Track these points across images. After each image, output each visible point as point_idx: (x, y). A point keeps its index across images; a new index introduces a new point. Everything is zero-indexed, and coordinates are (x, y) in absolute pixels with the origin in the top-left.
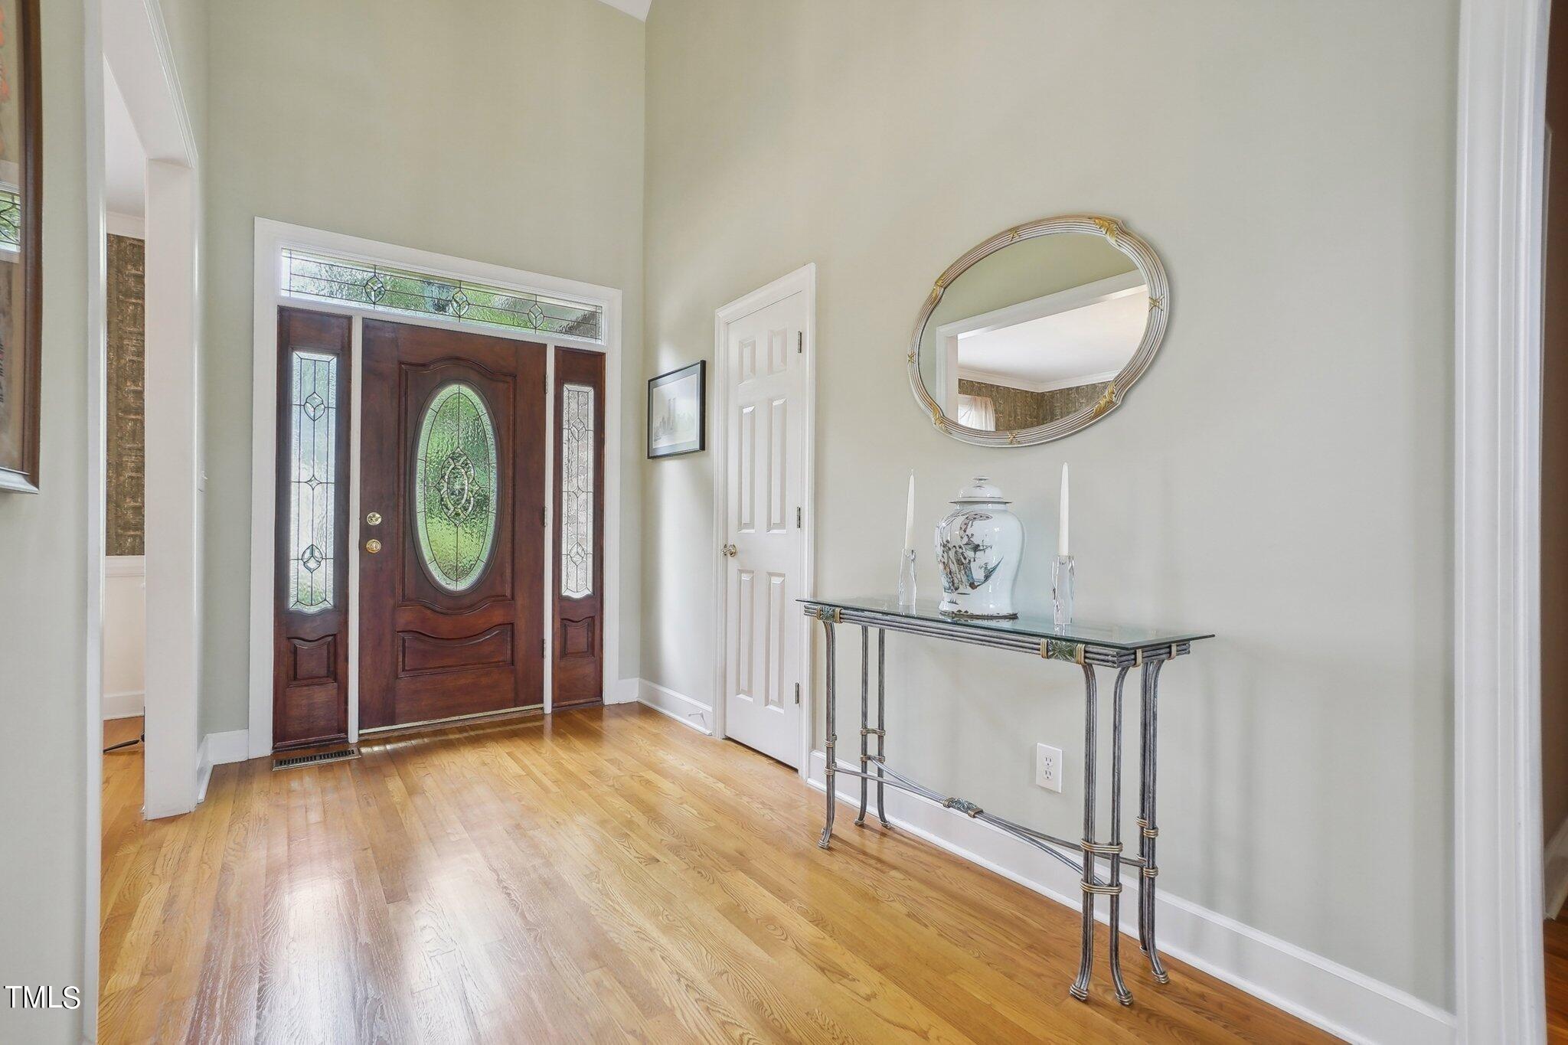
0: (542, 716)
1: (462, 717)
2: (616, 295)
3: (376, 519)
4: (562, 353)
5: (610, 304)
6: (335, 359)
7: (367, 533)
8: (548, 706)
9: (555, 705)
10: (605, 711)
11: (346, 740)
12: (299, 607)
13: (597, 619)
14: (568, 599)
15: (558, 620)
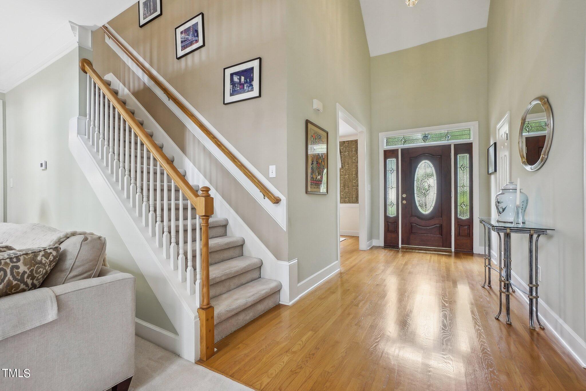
0: (451, 252)
1: (426, 247)
2: (476, 123)
3: (404, 196)
4: (456, 146)
5: (474, 127)
6: (395, 159)
7: (403, 199)
8: (453, 249)
9: (456, 250)
10: (474, 255)
11: (398, 246)
12: (389, 215)
13: (471, 226)
14: (460, 219)
15: (456, 226)
